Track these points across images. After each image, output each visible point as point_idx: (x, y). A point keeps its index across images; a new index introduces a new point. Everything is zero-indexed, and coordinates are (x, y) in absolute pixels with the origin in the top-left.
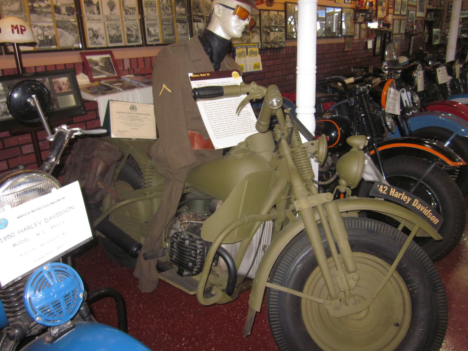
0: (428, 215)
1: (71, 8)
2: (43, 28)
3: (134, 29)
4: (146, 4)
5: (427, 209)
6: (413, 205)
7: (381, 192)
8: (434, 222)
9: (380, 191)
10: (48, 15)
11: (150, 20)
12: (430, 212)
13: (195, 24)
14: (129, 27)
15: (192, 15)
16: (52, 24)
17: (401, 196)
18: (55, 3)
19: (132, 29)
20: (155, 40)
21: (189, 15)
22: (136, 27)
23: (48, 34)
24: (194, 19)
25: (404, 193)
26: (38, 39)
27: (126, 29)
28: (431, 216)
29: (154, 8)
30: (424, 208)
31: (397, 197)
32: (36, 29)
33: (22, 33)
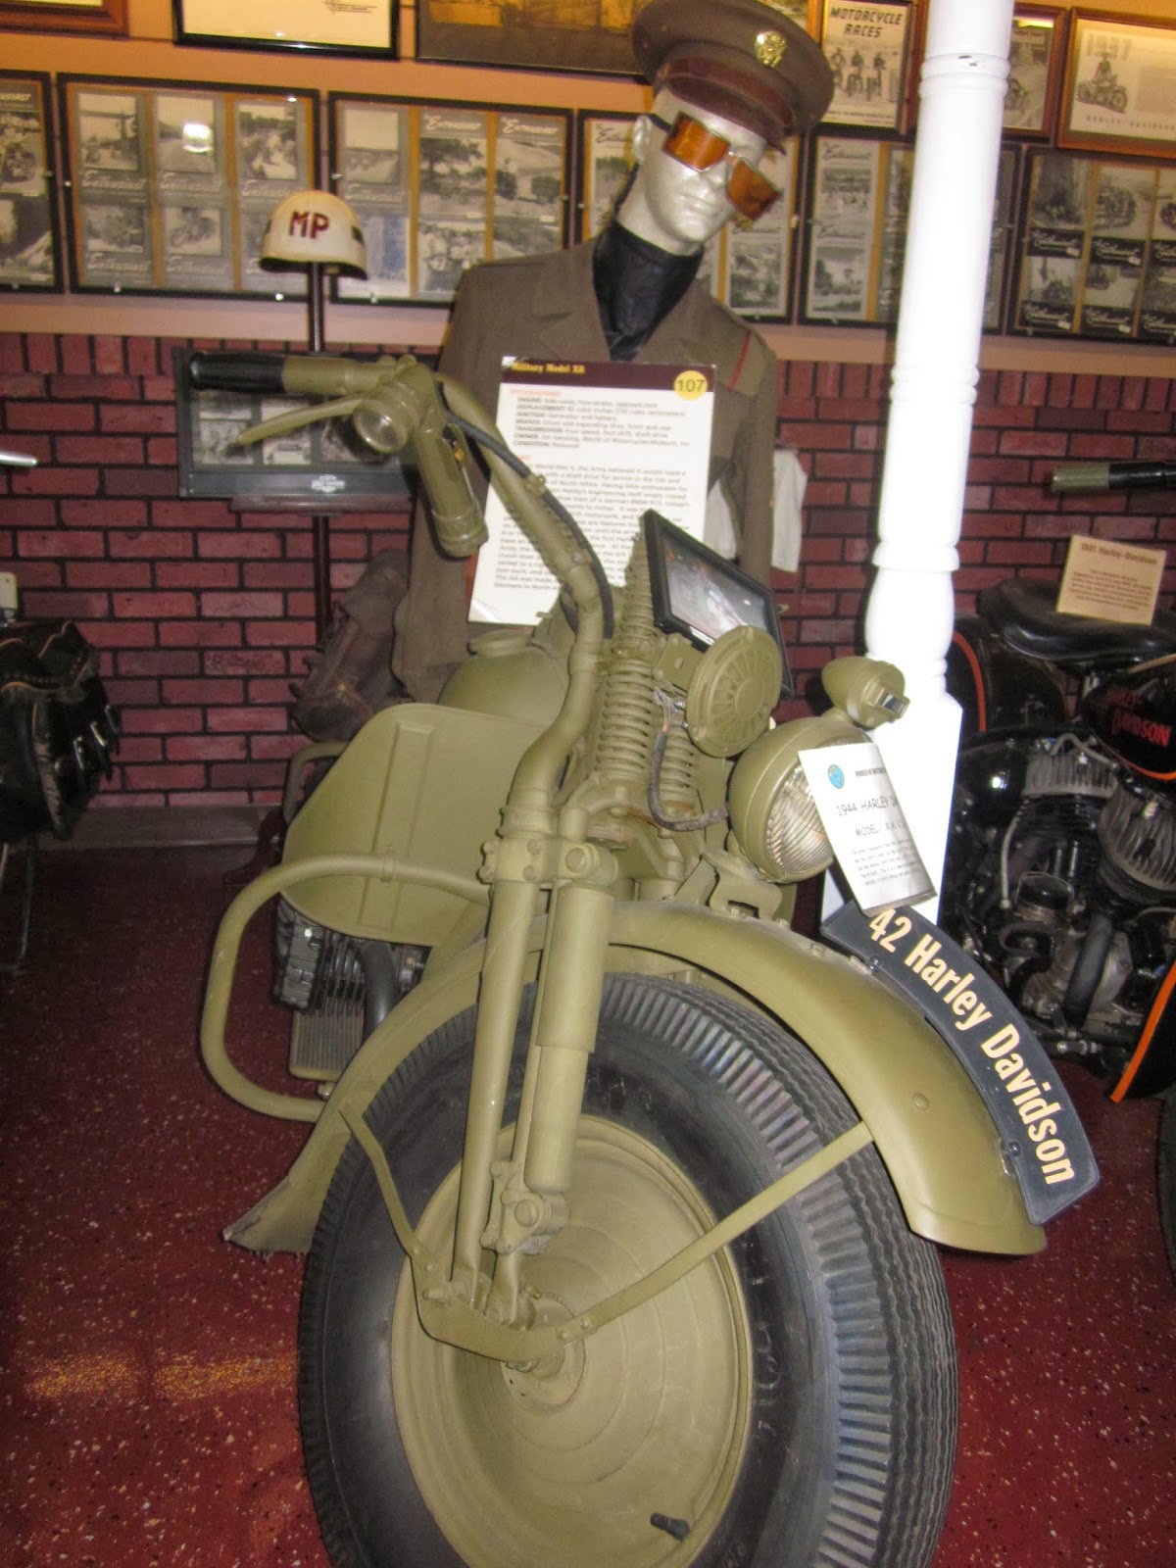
0: (1037, 1123)
1: (549, 180)
2: (450, 236)
3: (766, 261)
4: (829, 178)
5: (1044, 1095)
6: (987, 1047)
7: (875, 937)
8: (1046, 1169)
9: (872, 931)
10: (472, 200)
11: (836, 235)
12: (1052, 1117)
13: (1035, 263)
14: (745, 254)
15: (1027, 228)
16: (481, 227)
17: (951, 985)
18: (500, 164)
19: (754, 261)
20: (842, 307)
21: (1015, 226)
22: (771, 257)
23: (463, 256)
24: (1031, 243)
25: (970, 978)
26: (430, 267)
27: (731, 260)
28: (1049, 1136)
29: (860, 196)
30: (1032, 1082)
31: (930, 981)
32: (430, 236)
33: (313, 235)
